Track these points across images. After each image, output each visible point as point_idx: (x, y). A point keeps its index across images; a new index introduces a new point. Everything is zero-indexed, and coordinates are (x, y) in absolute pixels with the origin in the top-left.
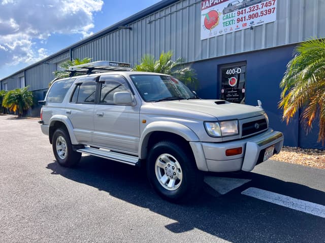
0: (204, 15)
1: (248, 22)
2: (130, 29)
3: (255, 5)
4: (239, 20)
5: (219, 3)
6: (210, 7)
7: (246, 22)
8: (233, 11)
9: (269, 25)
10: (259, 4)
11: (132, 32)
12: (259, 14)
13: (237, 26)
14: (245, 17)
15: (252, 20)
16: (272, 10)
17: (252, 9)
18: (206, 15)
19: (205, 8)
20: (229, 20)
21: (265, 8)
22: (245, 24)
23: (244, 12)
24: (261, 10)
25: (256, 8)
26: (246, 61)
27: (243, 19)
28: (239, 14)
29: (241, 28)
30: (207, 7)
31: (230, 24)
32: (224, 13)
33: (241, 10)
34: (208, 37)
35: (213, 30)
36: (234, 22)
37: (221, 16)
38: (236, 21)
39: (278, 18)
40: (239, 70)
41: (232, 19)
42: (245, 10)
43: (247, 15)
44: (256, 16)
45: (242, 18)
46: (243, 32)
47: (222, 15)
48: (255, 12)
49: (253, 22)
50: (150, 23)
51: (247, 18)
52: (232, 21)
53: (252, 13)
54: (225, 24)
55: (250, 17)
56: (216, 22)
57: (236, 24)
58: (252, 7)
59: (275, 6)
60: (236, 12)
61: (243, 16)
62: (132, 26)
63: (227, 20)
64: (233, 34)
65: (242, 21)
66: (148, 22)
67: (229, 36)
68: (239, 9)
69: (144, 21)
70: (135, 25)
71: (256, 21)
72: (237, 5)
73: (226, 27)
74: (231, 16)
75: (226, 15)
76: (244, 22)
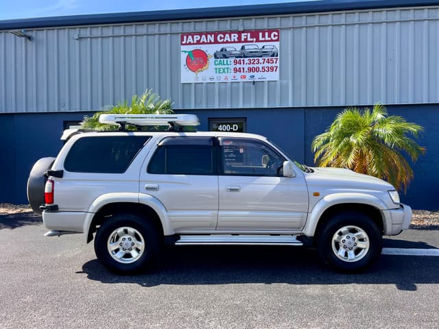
0: (185, 52)
1: (248, 75)
2: (30, 38)
3: (256, 58)
4: (236, 70)
5: (207, 43)
6: (194, 44)
7: (245, 74)
8: (228, 58)
9: (271, 83)
10: (260, 59)
12: (261, 69)
13: (234, 77)
14: (243, 69)
15: (252, 74)
16: (275, 68)
17: (252, 62)
18: (188, 52)
19: (186, 44)
20: (223, 67)
21: (266, 65)
22: (245, 77)
23: (242, 62)
24: (263, 65)
25: (256, 61)
26: (245, 118)
27: (242, 70)
28: (236, 62)
29: (239, 80)
30: (190, 44)
31: (224, 71)
32: (216, 56)
33: (238, 59)
34: (193, 81)
35: (200, 74)
36: (229, 71)
37: (212, 60)
38: (233, 71)
39: (281, 78)
40: (235, 127)
41: (226, 66)
42: (243, 60)
43: (246, 67)
44: (257, 70)
45: (240, 68)
46: (241, 85)
47: (214, 59)
48: (256, 66)
49: (253, 76)
50: (80, 38)
51: (246, 69)
52: (228, 69)
53: (252, 66)
54: (218, 71)
55: (250, 70)
56: (205, 66)
57: (233, 74)
58: (252, 59)
59: (278, 64)
60: (232, 60)
61: (242, 66)
62: (31, 34)
63: (220, 66)
64: (229, 85)
65: (240, 71)
66: (76, 37)
67: (223, 86)
68: (236, 57)
71: (258, 76)
72: (233, 53)
73: (218, 74)
74: (225, 63)
75: (218, 60)
76: (242, 74)
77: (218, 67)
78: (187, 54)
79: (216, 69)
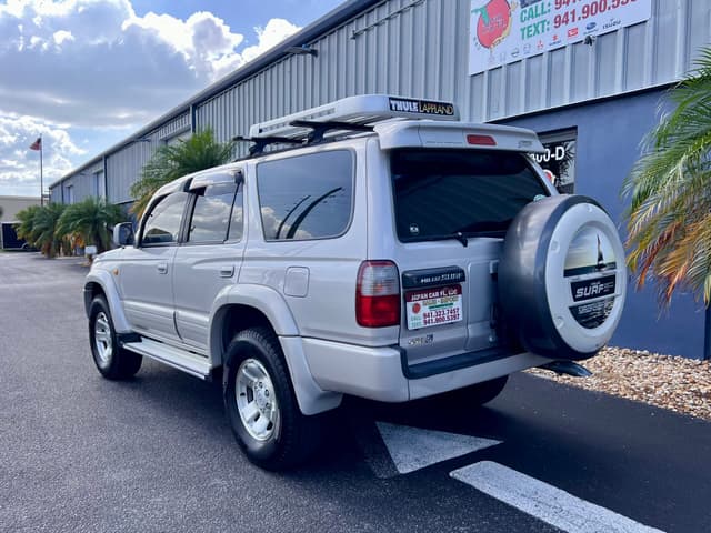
0: (476, 11)
1: (582, 25)
2: (314, 53)
4: (559, 21)
7: (577, 24)
9: (632, 31)
11: (317, 60)
13: (555, 37)
14: (573, 13)
15: (591, 19)
18: (480, 10)
20: (536, 20)
22: (575, 31)
26: (575, 128)
27: (570, 16)
28: (559, 4)
29: (565, 41)
31: (537, 31)
32: (524, 4)
34: (485, 68)
35: (497, 49)
36: (546, 27)
37: (516, 13)
38: (552, 24)
40: (560, 151)
41: (542, 18)
43: (579, 7)
44: (601, 7)
45: (567, 14)
46: (568, 51)
47: (519, 10)
49: (593, 24)
50: (356, 36)
51: (579, 13)
52: (543, 22)
54: (526, 32)
55: (587, 11)
56: (505, 29)
57: (553, 31)
61: (570, 8)
62: (317, 47)
63: (531, 21)
64: (545, 58)
65: (567, 22)
66: (351, 35)
67: (534, 64)
69: (343, 33)
70: (325, 43)
71: (601, 21)
73: (527, 40)
74: (539, 12)
75: (527, 8)
76: (571, 25)
77: (527, 23)
78: (479, 13)
79: (523, 30)
